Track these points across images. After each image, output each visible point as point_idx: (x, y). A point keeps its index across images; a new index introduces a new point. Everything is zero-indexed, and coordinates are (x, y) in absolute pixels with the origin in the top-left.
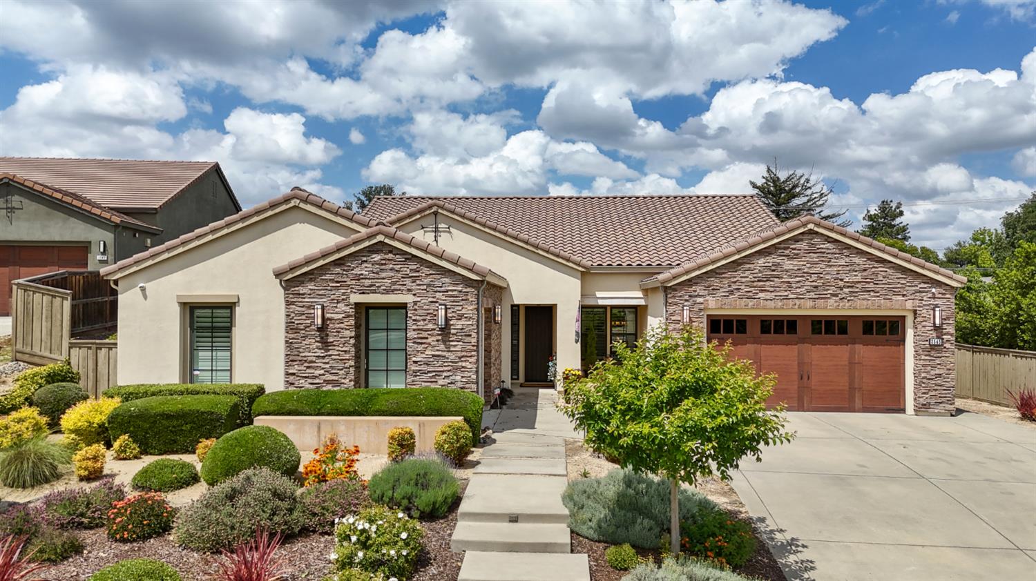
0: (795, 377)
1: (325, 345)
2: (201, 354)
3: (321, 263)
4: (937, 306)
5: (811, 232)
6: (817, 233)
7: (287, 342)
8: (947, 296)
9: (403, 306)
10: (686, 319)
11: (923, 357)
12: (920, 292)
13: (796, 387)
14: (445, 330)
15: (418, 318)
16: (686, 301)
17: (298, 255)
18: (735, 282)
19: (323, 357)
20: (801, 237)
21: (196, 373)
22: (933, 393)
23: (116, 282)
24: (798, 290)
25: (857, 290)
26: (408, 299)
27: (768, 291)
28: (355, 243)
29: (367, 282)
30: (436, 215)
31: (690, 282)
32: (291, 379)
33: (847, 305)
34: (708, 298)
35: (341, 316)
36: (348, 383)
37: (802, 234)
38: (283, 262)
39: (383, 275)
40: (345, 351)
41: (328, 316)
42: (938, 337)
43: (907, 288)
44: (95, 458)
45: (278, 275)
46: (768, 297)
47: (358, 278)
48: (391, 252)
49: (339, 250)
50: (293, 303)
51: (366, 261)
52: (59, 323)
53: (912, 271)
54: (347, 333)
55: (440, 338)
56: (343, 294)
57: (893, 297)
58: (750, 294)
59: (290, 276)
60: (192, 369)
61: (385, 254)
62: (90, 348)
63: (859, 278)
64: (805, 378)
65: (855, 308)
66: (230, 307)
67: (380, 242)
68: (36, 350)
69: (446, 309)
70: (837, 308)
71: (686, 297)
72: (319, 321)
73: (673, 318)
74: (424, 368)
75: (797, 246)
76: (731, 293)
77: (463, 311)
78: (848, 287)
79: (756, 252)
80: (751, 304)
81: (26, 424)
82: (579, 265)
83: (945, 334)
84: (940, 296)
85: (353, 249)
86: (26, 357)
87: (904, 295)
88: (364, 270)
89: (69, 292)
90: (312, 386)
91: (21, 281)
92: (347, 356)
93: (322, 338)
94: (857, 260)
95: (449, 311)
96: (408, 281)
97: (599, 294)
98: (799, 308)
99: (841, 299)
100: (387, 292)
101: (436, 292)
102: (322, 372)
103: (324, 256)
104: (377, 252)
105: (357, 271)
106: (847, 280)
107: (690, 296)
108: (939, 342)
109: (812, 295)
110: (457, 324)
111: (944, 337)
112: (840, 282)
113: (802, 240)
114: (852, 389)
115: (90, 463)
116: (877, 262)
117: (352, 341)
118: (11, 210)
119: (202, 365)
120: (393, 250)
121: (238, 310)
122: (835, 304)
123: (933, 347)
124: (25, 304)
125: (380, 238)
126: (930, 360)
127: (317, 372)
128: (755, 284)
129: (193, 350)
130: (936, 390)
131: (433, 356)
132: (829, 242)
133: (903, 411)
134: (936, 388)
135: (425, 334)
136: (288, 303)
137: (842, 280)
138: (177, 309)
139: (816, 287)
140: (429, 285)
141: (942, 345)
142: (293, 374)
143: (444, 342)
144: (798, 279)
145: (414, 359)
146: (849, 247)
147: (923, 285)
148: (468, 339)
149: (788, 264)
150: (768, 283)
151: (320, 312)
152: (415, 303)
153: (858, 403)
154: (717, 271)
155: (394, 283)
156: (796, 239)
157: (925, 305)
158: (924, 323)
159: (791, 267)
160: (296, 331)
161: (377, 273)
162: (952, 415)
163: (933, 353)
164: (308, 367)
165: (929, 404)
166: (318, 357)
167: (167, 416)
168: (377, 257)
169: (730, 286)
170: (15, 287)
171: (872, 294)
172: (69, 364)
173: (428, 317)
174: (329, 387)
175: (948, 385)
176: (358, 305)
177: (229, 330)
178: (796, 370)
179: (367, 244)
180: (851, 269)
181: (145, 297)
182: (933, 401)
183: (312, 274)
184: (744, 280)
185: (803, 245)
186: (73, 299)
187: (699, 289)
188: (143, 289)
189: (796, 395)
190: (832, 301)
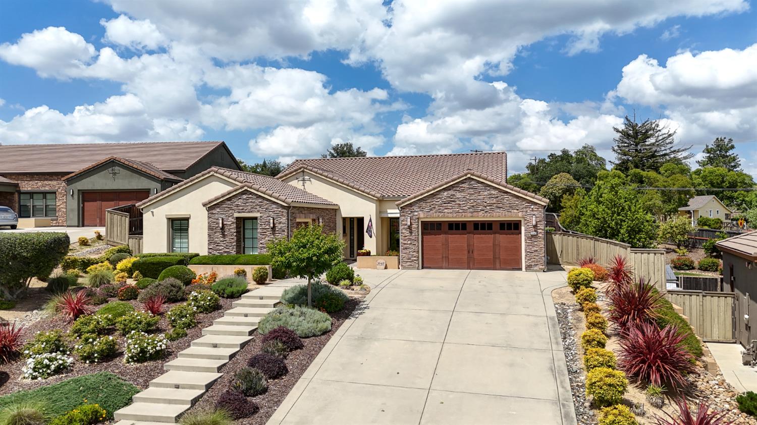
0: (466, 252)
1: (224, 236)
2: (176, 240)
3: (222, 199)
4: (534, 215)
5: (469, 178)
6: (473, 179)
7: (208, 235)
8: (540, 210)
9: (256, 218)
10: (409, 224)
11: (528, 241)
12: (525, 208)
13: (466, 257)
14: (274, 228)
15: (262, 223)
16: (409, 214)
17: (212, 197)
18: (433, 204)
19: (223, 241)
20: (465, 181)
21: (174, 249)
22: (533, 260)
23: (142, 209)
24: (464, 208)
25: (493, 207)
26: (258, 215)
27: (449, 209)
28: (236, 190)
29: (241, 208)
30: (303, 172)
31: (411, 205)
32: (210, 251)
33: (489, 215)
34: (420, 212)
35: (230, 223)
36: (233, 253)
37: (465, 179)
38: (206, 200)
39: (247, 205)
40: (232, 238)
41: (225, 223)
42: (535, 231)
43: (519, 206)
44: (123, 277)
45: (204, 205)
46: (449, 212)
47: (237, 206)
48: (250, 194)
49: (229, 194)
50: (210, 217)
51: (240, 199)
52: (124, 228)
53: (521, 197)
54: (233, 230)
55: (271, 232)
56: (231, 213)
57: (512, 211)
58: (440, 210)
59: (209, 206)
60: (173, 247)
61: (248, 195)
62: (136, 239)
63: (494, 201)
64: (471, 252)
65: (493, 217)
66: (187, 219)
67: (245, 190)
68: (115, 240)
69: (274, 219)
70: (484, 217)
71: (410, 212)
72: (221, 225)
73: (403, 223)
74: (264, 246)
75: (463, 185)
76: (431, 210)
77: (281, 220)
78: (489, 206)
79: (443, 189)
80: (441, 215)
81: (103, 267)
82: (374, 196)
83: (539, 229)
84: (536, 209)
85: (235, 193)
86: (111, 243)
87: (517, 210)
88: (239, 202)
89: (128, 214)
90: (219, 254)
91: (109, 209)
92: (233, 241)
93: (222, 233)
94: (493, 192)
95: (275, 220)
96: (258, 207)
97: (389, 211)
98: (465, 217)
99: (485, 212)
100: (249, 212)
101: (270, 212)
102: (223, 248)
103: (223, 197)
104: (244, 194)
105: (237, 203)
106: (488, 202)
107: (411, 212)
108: (535, 233)
109: (471, 210)
110: (278, 226)
111: (538, 231)
112: (485, 204)
113: (465, 183)
114: (495, 258)
115: (121, 279)
116: (504, 193)
117: (235, 234)
118: (115, 174)
119: (177, 245)
120: (251, 193)
121: (190, 220)
122: (483, 215)
123: (532, 236)
124: (111, 219)
125: (246, 188)
126: (531, 243)
127: (221, 248)
128: (443, 205)
129: (173, 239)
130: (534, 258)
131: (269, 240)
132: (479, 183)
133: (520, 269)
134: (535, 257)
135: (265, 231)
136: (209, 217)
137: (486, 202)
138: (166, 221)
139: (473, 206)
140: (266, 209)
141: (537, 235)
142: (211, 249)
143: (273, 234)
144: (464, 202)
145: (261, 242)
146: (489, 186)
147: (527, 204)
148: (283, 233)
149: (458, 195)
150: (449, 205)
151: (221, 221)
152: (261, 217)
153: (498, 265)
154: (425, 199)
155: (252, 208)
156: (462, 182)
157: (528, 215)
158: (528, 224)
159: (460, 196)
160: (212, 229)
161: (245, 204)
162: (544, 271)
163: (533, 239)
164: (217, 246)
165: (531, 265)
166: (221, 241)
167: (153, 264)
168: (245, 197)
169: (430, 206)
170: (107, 212)
171: (501, 209)
172: (128, 246)
173: (266, 223)
174: (226, 254)
175: (541, 255)
176: (237, 218)
177: (187, 230)
178: (466, 248)
179: (240, 191)
180: (491, 196)
181: (153, 215)
182: (533, 264)
183: (218, 205)
184: (437, 203)
185: (466, 185)
186: (130, 218)
187: (415, 208)
188: (152, 212)
189: (466, 261)
190: (481, 213)
